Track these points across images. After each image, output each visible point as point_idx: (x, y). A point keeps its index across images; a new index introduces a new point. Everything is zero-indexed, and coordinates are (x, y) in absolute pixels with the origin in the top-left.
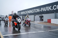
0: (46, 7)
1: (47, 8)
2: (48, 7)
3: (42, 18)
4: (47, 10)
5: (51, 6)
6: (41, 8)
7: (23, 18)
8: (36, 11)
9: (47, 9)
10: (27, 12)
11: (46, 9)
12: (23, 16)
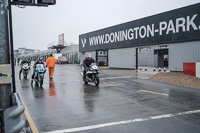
0: (178, 20)
1: (181, 22)
2: (183, 19)
3: (165, 56)
4: (181, 28)
5: (195, 16)
6: (161, 24)
7: (97, 56)
8: (143, 34)
9: (182, 25)
10: (110, 38)
11: (178, 26)
12: (97, 51)
